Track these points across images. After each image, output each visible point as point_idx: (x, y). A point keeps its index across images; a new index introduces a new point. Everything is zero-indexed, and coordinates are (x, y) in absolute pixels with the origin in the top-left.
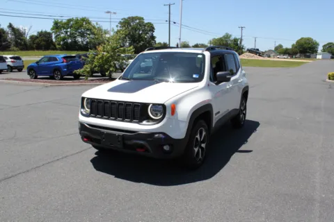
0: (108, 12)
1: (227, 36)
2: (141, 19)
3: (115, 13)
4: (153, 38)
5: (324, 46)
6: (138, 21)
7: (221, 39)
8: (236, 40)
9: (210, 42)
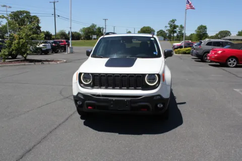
0: (4, 6)
1: (93, 26)
2: (28, 13)
3: (10, 7)
4: (39, 28)
5: (158, 32)
6: (25, 14)
7: (89, 28)
8: (99, 29)
9: (81, 31)
